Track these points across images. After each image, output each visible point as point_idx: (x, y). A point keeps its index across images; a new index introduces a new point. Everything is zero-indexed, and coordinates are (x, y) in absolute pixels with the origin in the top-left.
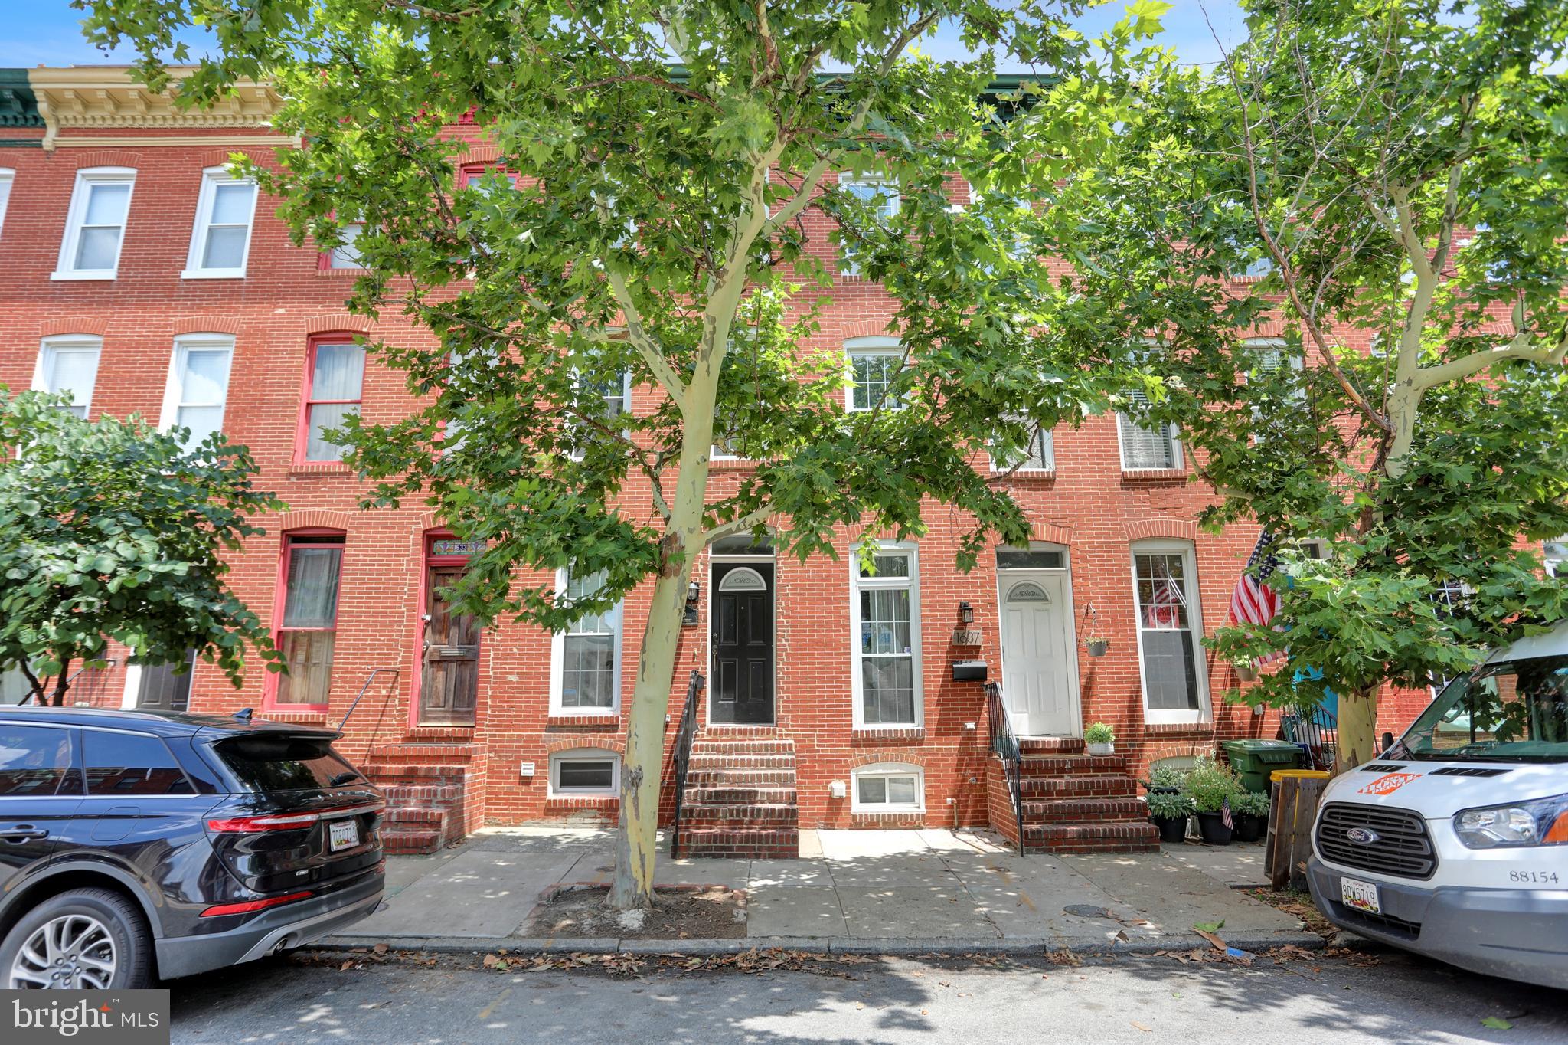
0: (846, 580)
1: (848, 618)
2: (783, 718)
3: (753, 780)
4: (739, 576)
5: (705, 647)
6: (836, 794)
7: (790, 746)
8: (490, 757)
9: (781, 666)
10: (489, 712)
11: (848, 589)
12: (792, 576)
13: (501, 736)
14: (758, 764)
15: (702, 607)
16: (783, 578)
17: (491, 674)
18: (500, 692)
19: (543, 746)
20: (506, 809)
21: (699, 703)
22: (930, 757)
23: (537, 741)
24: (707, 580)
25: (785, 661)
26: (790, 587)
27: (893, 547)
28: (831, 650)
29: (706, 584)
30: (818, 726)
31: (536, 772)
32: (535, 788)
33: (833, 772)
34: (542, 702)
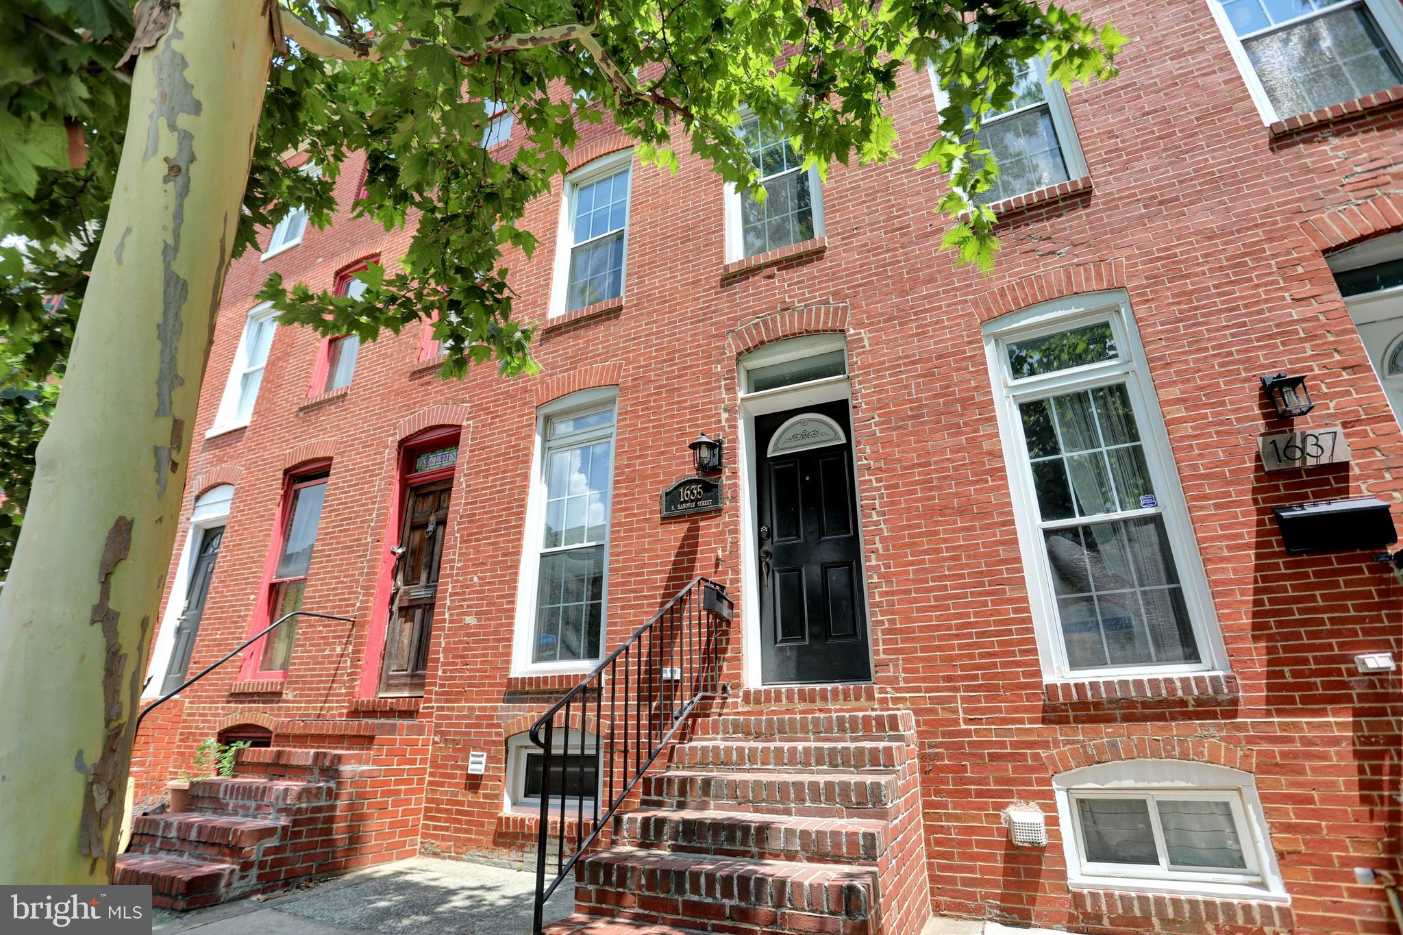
1: (998, 454)
2: (883, 665)
4: (799, 430)
5: (735, 543)
6: (1020, 838)
7: (893, 718)
8: (434, 743)
9: (874, 563)
10: (440, 673)
11: (991, 402)
12: (879, 401)
13: (449, 709)
14: (813, 760)
15: (728, 478)
16: (864, 406)
17: (447, 616)
18: (455, 643)
19: (499, 726)
20: (447, 829)
21: (727, 643)
22: (1265, 746)
23: (491, 717)
24: (736, 434)
25: (881, 551)
26: (877, 419)
27: (1073, 310)
28: (972, 519)
29: (735, 440)
30: (963, 678)
31: (487, 769)
32: (485, 796)
33: (1008, 781)
34: (503, 655)
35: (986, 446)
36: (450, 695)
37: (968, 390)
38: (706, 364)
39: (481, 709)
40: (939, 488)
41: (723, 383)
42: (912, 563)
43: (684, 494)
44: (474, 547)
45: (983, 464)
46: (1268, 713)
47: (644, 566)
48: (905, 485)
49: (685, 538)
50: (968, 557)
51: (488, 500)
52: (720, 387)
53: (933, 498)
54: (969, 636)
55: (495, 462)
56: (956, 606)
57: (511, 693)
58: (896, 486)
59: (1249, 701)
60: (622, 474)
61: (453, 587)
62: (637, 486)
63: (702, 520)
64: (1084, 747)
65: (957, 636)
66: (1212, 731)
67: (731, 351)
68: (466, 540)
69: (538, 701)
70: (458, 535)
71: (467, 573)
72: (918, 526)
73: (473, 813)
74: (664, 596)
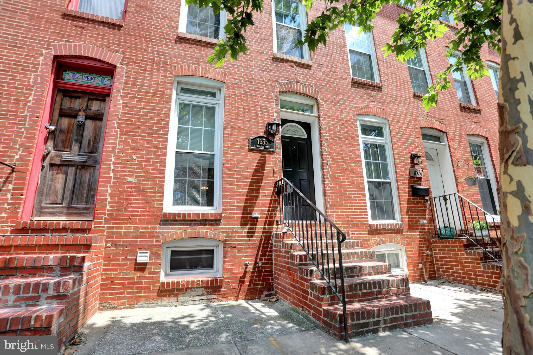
0: (357, 135)
1: (360, 156)
4: (290, 128)
5: (281, 166)
8: (106, 247)
9: (326, 182)
10: (108, 207)
11: (359, 140)
12: (329, 128)
13: (117, 228)
15: (277, 140)
17: (112, 175)
18: (119, 191)
19: (159, 237)
20: (121, 293)
21: (278, 204)
22: (407, 240)
23: (153, 233)
25: (328, 179)
26: (328, 134)
27: (377, 121)
28: (354, 174)
31: (150, 259)
32: (149, 273)
34: (158, 200)
35: (357, 153)
36: (118, 220)
37: (353, 134)
38: (267, 90)
39: (144, 228)
40: (345, 162)
41: (274, 101)
42: (338, 185)
43: (260, 141)
44: (132, 140)
46: (408, 232)
47: (241, 168)
48: (336, 159)
49: (260, 160)
50: (352, 186)
51: (142, 115)
52: (273, 102)
53: (343, 165)
54: (352, 209)
56: (349, 200)
57: (164, 221)
58: (333, 159)
59: (405, 229)
60: (228, 125)
61: (115, 159)
62: (237, 132)
63: (267, 154)
64: (377, 241)
66: (399, 237)
67: (277, 89)
68: (125, 134)
69: (183, 224)
70: (119, 130)
71: (128, 153)
72: (340, 173)
73: (141, 283)
74: (251, 182)
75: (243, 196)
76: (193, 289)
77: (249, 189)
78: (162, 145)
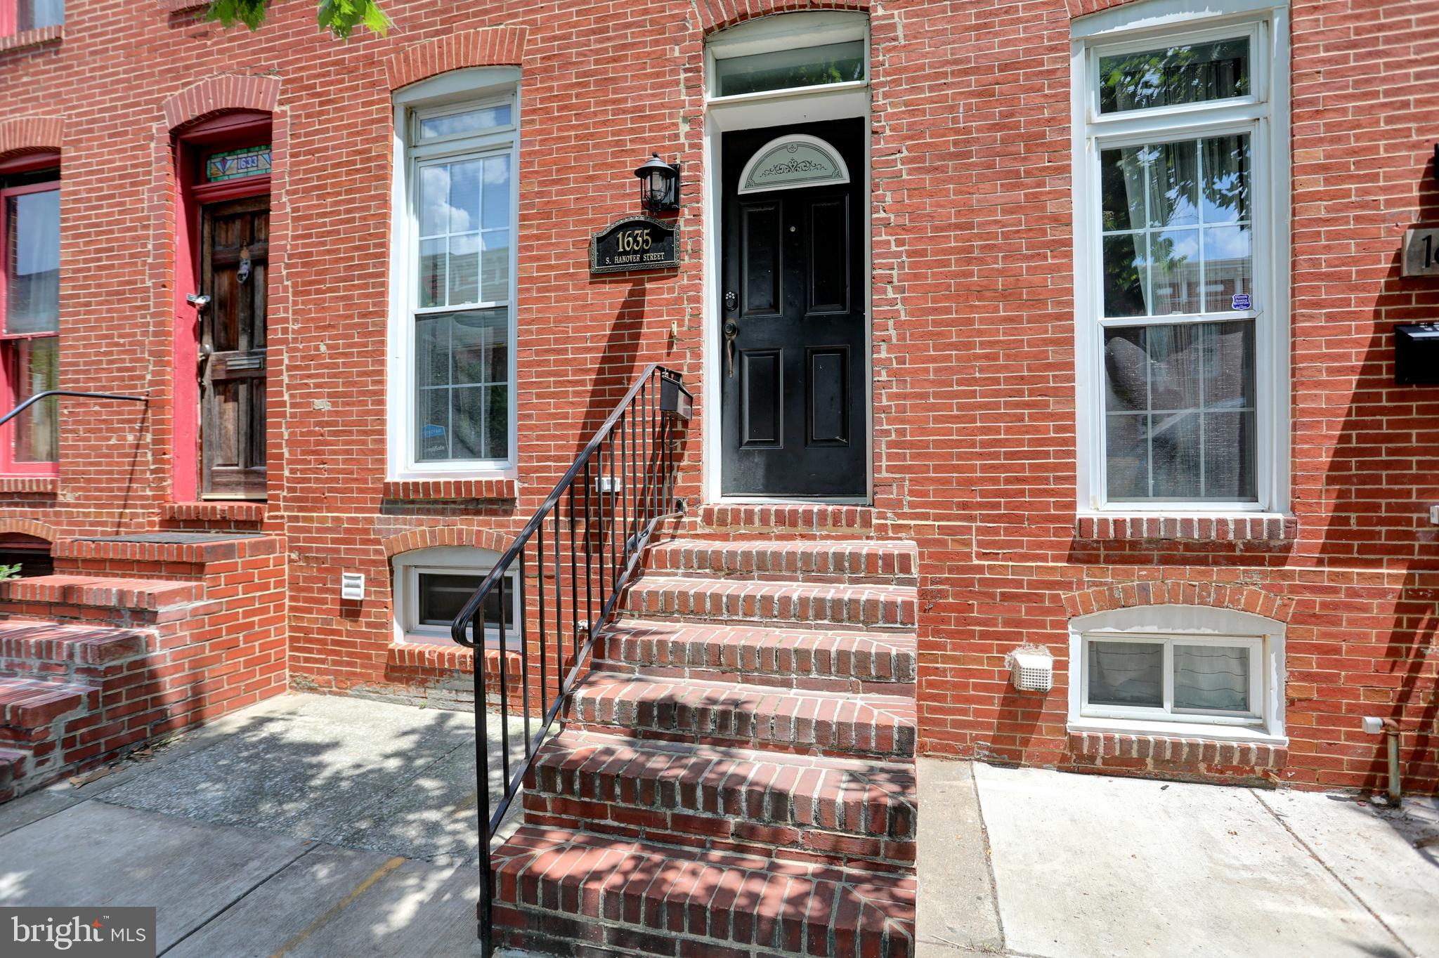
0: (1061, 121)
1: (1065, 221)
2: (886, 485)
3: (784, 666)
4: (784, 159)
5: (697, 316)
6: (1026, 683)
7: (905, 559)
8: (291, 561)
9: (883, 355)
10: (286, 473)
11: (1068, 144)
12: (910, 125)
13: (305, 519)
14: (811, 613)
15: (687, 222)
16: (888, 133)
17: (286, 397)
18: (302, 434)
19: (378, 542)
20: (323, 661)
21: (684, 447)
22: (1308, 596)
23: (366, 531)
24: (699, 157)
25: (894, 341)
26: (905, 153)
28: (1019, 308)
29: (698, 167)
30: (981, 506)
31: (367, 593)
32: (368, 625)
33: (1019, 623)
34: (373, 452)
35: (1051, 207)
36: (306, 501)
37: (1038, 122)
38: (656, 42)
39: (351, 520)
40: (981, 261)
41: (683, 76)
42: (933, 360)
43: (624, 241)
44: (315, 302)
45: (1044, 233)
46: (1320, 562)
47: (567, 340)
48: (936, 253)
49: (626, 305)
50: (1007, 357)
51: (329, 233)
52: (678, 83)
53: (971, 274)
54: (996, 456)
55: (335, 176)
56: (984, 418)
57: (388, 502)
58: (923, 253)
59: (1303, 548)
60: (532, 206)
61: (291, 358)
62: (555, 225)
63: (650, 280)
64: (1111, 589)
65: (981, 456)
66: (1256, 578)
67: (695, 26)
68: (301, 292)
69: (428, 512)
70: (289, 283)
71: (310, 340)
72: (948, 310)
73: (353, 645)
74: (596, 382)
75: (573, 426)
76: (455, 675)
77: (592, 404)
78: (374, 305)
